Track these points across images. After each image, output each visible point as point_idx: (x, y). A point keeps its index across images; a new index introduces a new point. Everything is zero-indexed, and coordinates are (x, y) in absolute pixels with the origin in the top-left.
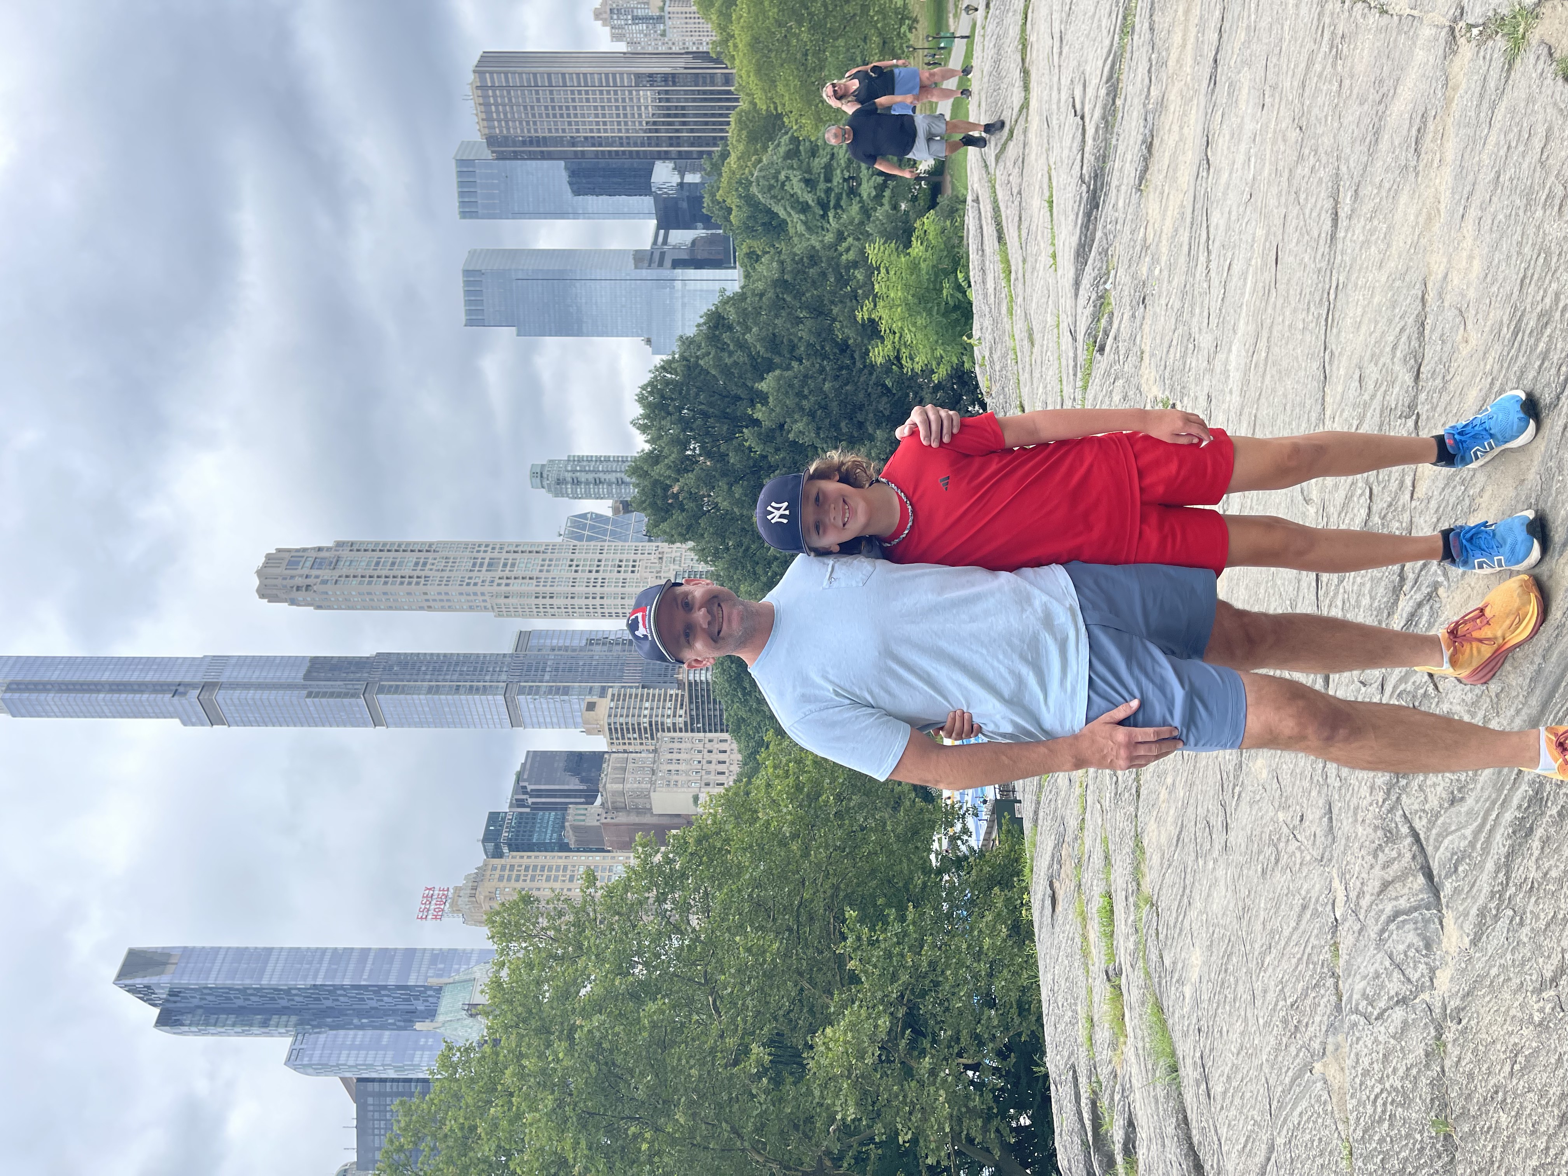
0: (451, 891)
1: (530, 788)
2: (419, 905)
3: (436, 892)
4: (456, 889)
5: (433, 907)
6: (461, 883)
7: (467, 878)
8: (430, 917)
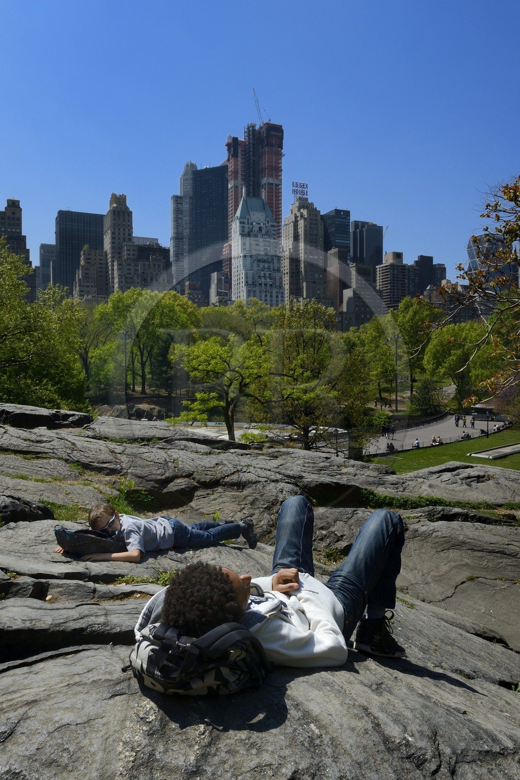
0: (306, 197)
1: (364, 229)
2: (299, 182)
3: (305, 190)
4: (307, 199)
5: (299, 189)
6: (310, 201)
7: (312, 204)
8: (294, 188)
